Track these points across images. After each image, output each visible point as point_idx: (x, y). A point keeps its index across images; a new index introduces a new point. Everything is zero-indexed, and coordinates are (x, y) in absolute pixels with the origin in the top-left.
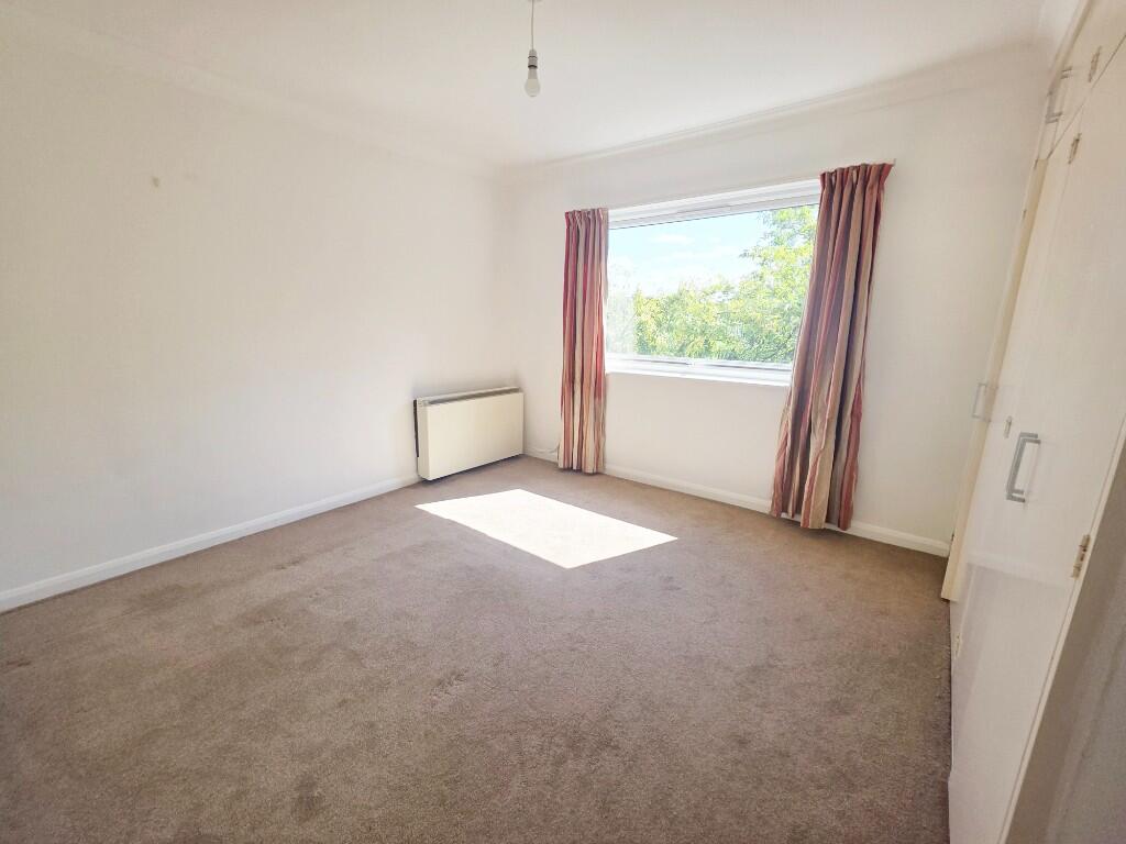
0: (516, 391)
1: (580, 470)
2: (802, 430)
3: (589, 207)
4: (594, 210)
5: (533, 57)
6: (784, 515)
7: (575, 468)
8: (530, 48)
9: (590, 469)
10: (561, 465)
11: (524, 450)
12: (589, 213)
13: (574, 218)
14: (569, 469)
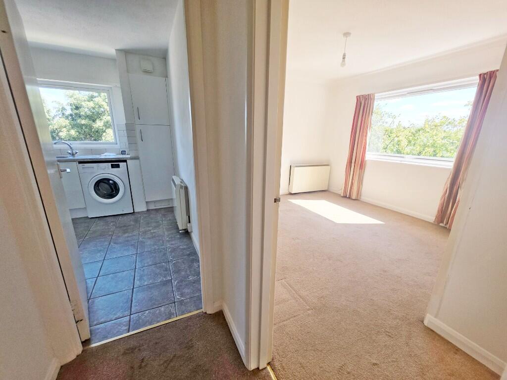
0: (328, 165)
1: (349, 198)
2: (455, 187)
3: (367, 93)
4: (368, 95)
5: (344, 55)
6: (441, 224)
7: (348, 196)
8: (344, 52)
9: (354, 198)
10: (342, 195)
11: (328, 188)
12: (366, 96)
13: (360, 98)
14: (345, 197)
